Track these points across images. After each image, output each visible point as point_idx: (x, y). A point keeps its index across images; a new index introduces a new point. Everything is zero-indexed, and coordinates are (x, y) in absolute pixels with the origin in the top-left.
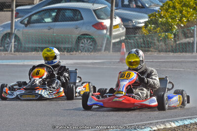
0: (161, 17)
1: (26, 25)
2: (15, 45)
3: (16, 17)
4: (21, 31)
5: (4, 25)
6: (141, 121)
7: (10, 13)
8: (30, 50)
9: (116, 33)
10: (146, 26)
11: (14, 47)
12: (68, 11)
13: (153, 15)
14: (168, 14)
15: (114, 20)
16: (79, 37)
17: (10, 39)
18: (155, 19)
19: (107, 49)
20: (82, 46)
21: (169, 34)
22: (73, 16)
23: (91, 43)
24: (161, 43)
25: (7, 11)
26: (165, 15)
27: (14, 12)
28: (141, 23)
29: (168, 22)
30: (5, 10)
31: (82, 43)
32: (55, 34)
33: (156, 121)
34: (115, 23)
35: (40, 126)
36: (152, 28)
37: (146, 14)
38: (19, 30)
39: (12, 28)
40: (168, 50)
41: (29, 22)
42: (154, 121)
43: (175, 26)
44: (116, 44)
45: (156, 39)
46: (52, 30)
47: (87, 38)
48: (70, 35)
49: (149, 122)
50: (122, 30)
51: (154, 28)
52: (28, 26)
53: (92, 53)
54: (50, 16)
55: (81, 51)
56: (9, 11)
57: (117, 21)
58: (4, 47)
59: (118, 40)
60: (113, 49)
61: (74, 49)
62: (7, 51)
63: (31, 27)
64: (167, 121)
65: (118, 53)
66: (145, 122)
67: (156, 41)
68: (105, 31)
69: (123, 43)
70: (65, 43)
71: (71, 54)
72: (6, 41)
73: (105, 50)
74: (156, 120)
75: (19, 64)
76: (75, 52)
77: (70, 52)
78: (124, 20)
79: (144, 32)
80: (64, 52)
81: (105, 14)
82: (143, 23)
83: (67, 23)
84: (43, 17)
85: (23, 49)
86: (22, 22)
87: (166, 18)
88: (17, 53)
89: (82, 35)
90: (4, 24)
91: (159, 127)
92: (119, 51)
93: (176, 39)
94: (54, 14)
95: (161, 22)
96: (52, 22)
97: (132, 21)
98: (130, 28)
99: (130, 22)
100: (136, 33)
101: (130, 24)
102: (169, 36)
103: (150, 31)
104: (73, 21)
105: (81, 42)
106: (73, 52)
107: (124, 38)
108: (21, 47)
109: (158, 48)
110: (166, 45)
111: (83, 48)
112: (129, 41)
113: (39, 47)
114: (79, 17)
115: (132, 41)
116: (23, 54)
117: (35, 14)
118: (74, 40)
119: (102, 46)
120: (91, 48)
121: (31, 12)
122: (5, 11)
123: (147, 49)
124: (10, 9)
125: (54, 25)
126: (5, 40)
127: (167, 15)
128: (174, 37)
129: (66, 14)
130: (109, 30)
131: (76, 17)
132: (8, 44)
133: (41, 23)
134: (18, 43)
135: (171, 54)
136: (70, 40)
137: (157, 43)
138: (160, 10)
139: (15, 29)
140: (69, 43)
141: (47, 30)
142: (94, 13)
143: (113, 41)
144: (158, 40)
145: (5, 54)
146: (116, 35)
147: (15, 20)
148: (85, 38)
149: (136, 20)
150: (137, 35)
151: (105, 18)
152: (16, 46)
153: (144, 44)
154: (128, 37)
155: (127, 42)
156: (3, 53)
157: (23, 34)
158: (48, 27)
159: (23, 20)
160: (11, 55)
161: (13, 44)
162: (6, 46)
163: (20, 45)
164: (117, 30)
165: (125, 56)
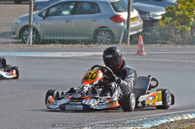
0: (178, 10)
1: (44, 18)
2: (33, 37)
3: (35, 10)
4: (39, 24)
5: (22, 18)
7: (28, 5)
8: (48, 42)
9: (134, 26)
10: (163, 19)
11: (33, 39)
12: (85, 4)
13: (170, 8)
14: (185, 6)
15: (131, 12)
16: (97, 29)
17: (28, 31)
18: (172, 12)
19: (125, 41)
20: (100, 39)
21: (186, 27)
22: (90, 9)
23: (109, 36)
24: (178, 36)
25: (25, 4)
26: (182, 8)
27: (33, 5)
28: (158, 16)
29: (185, 15)
30: (23, 2)
32: (73, 27)
33: (174, 113)
34: (132, 16)
35: (58, 117)
36: (169, 21)
37: (164, 6)
38: (37, 22)
39: (30, 21)
40: (185, 42)
41: (47, 15)
42: (171, 113)
43: (192, 19)
44: (134, 36)
45: (173, 31)
46: (70, 22)
47: (105, 30)
48: (87, 28)
49: (166, 114)
50: (139, 23)
51: (172, 21)
52: (46, 18)
54: (68, 9)
55: (99, 44)
56: (28, 4)
57: (134, 14)
58: (22, 39)
59: (135, 32)
60: (130, 42)
61: (92, 41)
62: (25, 43)
63: (49, 19)
64: (184, 113)
65: (136, 45)
66: (162, 114)
67: (173, 34)
68: (122, 24)
69: (141, 36)
70: (83, 35)
71: (89, 47)
72: (24, 34)
73: (122, 43)
74: (173, 111)
75: (37, 56)
76: (92, 45)
77: (88, 44)
78: (141, 12)
79: (161, 24)
80: (81, 44)
81: (123, 7)
82: (160, 16)
83: (85, 15)
84: (61, 9)
85: (41, 41)
86: (40, 15)
87: (183, 11)
88: (35, 45)
89: (100, 27)
91: (177, 119)
92: (137, 43)
93: (193, 31)
94: (72, 7)
95: (178, 14)
96: (70, 15)
98: (147, 21)
99: (147, 15)
100: (153, 26)
101: (147, 17)
102: (186, 29)
103: (167, 23)
104: (91, 14)
105: (98, 35)
106: (91, 44)
107: (141, 30)
108: (39, 39)
109: (175, 40)
110: (183, 38)
111: (100, 40)
112: (146, 33)
113: (57, 40)
114: (97, 10)
115: (149, 34)
116: (41, 46)
117: (53, 6)
118: (91, 32)
119: (119, 38)
120: (108, 41)
121: (49, 5)
122: (23, 4)
123: (164, 41)
124: (29, 2)
125: (72, 18)
126: (23, 32)
127: (185, 8)
128: (191, 30)
129: (83, 6)
130: (126, 23)
131: (94, 10)
132: (26, 36)
133: (59, 15)
134: (37, 35)
135: (188, 46)
136: (88, 32)
137: (174, 36)
138: (177, 3)
139: (33, 21)
140: (86, 35)
141: (65, 23)
142: (111, 6)
143: (131, 33)
144: (175, 33)
145: (24, 46)
147: (34, 13)
148: (102, 30)
149: (153, 13)
150: (154, 27)
151: (123, 10)
152: (35, 39)
153: (161, 36)
154: (145, 30)
155: (145, 35)
156: (21, 46)
157: (41, 26)
158: (66, 20)
159: (41, 13)
160: (29, 47)
161: (31, 36)
162: (24, 38)
163: (38, 37)
164: (134, 23)
165: (142, 48)
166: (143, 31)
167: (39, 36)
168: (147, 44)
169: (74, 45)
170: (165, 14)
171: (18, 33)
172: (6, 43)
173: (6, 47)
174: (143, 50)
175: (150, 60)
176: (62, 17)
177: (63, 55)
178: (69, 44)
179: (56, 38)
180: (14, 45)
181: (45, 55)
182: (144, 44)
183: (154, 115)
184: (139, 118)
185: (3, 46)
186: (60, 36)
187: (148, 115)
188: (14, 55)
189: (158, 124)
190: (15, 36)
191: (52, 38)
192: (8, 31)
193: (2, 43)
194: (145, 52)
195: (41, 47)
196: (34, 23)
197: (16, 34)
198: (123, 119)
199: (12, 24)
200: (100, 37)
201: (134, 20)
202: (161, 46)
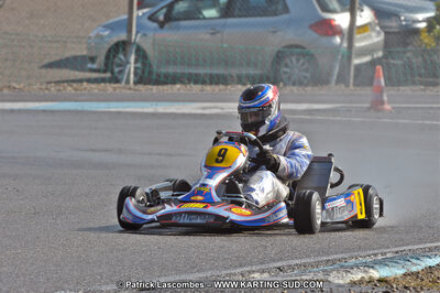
1: (162, 25)
2: (135, 68)
3: (140, 6)
4: (148, 37)
5: (112, 23)
6: (421, 241)
8: (170, 80)
9: (363, 44)
10: (430, 28)
11: (135, 74)
15: (358, 13)
16: (279, 52)
17: (125, 55)
19: (342, 79)
20: (286, 73)
22: (265, 5)
23: (306, 65)
28: (419, 22)
31: (286, 66)
32: (225, 45)
34: (360, 22)
37: (431, 1)
38: (145, 35)
39: (129, 31)
41: (169, 18)
44: (363, 68)
46: (219, 35)
47: (298, 54)
48: (258, 47)
50: (376, 38)
52: (167, 26)
53: (309, 89)
54: (214, 3)
57: (365, 16)
58: (112, 73)
59: (367, 59)
60: (355, 80)
61: (268, 78)
62: (117, 81)
63: (171, 28)
65: (368, 88)
66: (428, 245)
68: (338, 40)
69: (379, 67)
70: (248, 65)
72: (117, 60)
73: (338, 82)
75: (146, 110)
78: (380, 14)
79: (426, 41)
80: (245, 84)
81: (339, 1)
82: (423, 21)
83: (253, 20)
84: (200, 6)
85: (154, 77)
86: (152, 18)
88: (141, 87)
90: (111, 21)
92: (371, 84)
96: (220, 18)
97: (400, 17)
98: (394, 33)
99: (394, 18)
100: (407, 44)
101: (394, 24)
103: (438, 38)
104: (266, 15)
105: (283, 64)
107: (380, 54)
108: (150, 73)
111: (287, 76)
112: (392, 61)
113: (190, 74)
114: (280, 7)
115: (399, 62)
116: (155, 88)
118: (267, 58)
119: (330, 74)
120: (305, 78)
125: (224, 26)
126: (114, 57)
130: (346, 36)
131: (274, 7)
132: (120, 65)
133: (199, 18)
134: (144, 64)
136: (260, 58)
139: (137, 32)
140: (255, 65)
141: (208, 36)
143: (356, 61)
145: (115, 89)
146: (363, 47)
147: (138, 13)
148: (292, 54)
149: (407, 14)
150: (410, 48)
151: (339, 9)
152: (139, 71)
153: (425, 69)
154: (389, 52)
155: (388, 64)
156: (110, 87)
157: (154, 44)
158: (210, 30)
159: (156, 13)
160: (128, 92)
161: (132, 67)
162: (117, 70)
163: (147, 69)
164: (365, 38)
165: (382, 96)
166: (385, 57)
167: (150, 66)
168: (393, 86)
169: (229, 87)
170: (434, 18)
171: (101, 59)
172: (74, 81)
173: (76, 90)
174: (385, 98)
175: (401, 121)
176: (203, 22)
177: (204, 108)
178: (217, 84)
179: (187, 70)
180: (94, 86)
181: (162, 108)
182: (386, 85)
183: (410, 247)
184: (375, 255)
185: (69, 88)
186: (197, 65)
187: (396, 246)
188: (94, 109)
189: (420, 268)
190: (95, 66)
191: (179, 71)
192: (79, 54)
193: (67, 81)
194: (389, 103)
195: (154, 91)
196: (139, 35)
197: (98, 61)
198: (340, 256)
199: (90, 38)
200: (285, 70)
201: (364, 31)
202: (424, 90)
